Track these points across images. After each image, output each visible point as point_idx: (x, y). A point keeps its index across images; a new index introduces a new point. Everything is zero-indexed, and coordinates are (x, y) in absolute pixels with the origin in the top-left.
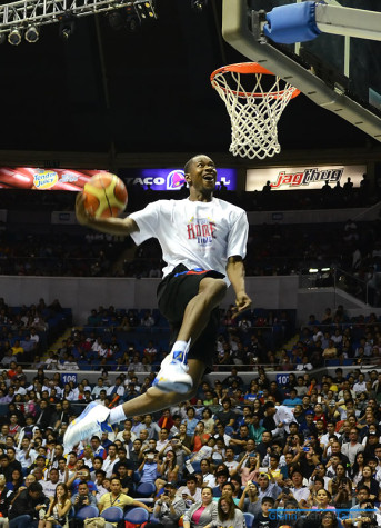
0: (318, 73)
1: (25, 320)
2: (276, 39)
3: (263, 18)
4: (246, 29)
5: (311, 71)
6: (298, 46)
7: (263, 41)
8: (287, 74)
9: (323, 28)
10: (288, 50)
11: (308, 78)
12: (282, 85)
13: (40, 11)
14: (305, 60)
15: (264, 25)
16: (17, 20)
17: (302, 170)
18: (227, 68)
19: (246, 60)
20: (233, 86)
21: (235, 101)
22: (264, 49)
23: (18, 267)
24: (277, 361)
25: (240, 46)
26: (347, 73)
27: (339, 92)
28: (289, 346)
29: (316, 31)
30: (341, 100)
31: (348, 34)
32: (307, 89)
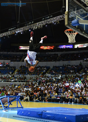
0: (80, 30)
1: (43, 68)
2: (73, 25)
3: (71, 22)
4: (69, 24)
5: (79, 30)
6: (77, 26)
7: (71, 26)
8: (75, 30)
9: (80, 23)
10: (75, 27)
11: (78, 31)
12: (75, 32)
13: (42, 23)
14: (78, 28)
15: (71, 23)
16: (39, 25)
17: (83, 44)
18: (67, 30)
19: (69, 29)
20: (68, 33)
21: (69, 35)
22: (71, 27)
23: (42, 61)
24: (80, 73)
25: (68, 27)
26: (85, 30)
27: (83, 33)
28: (82, 71)
29: (79, 24)
30: (84, 34)
31: (85, 24)
32: (78, 32)
